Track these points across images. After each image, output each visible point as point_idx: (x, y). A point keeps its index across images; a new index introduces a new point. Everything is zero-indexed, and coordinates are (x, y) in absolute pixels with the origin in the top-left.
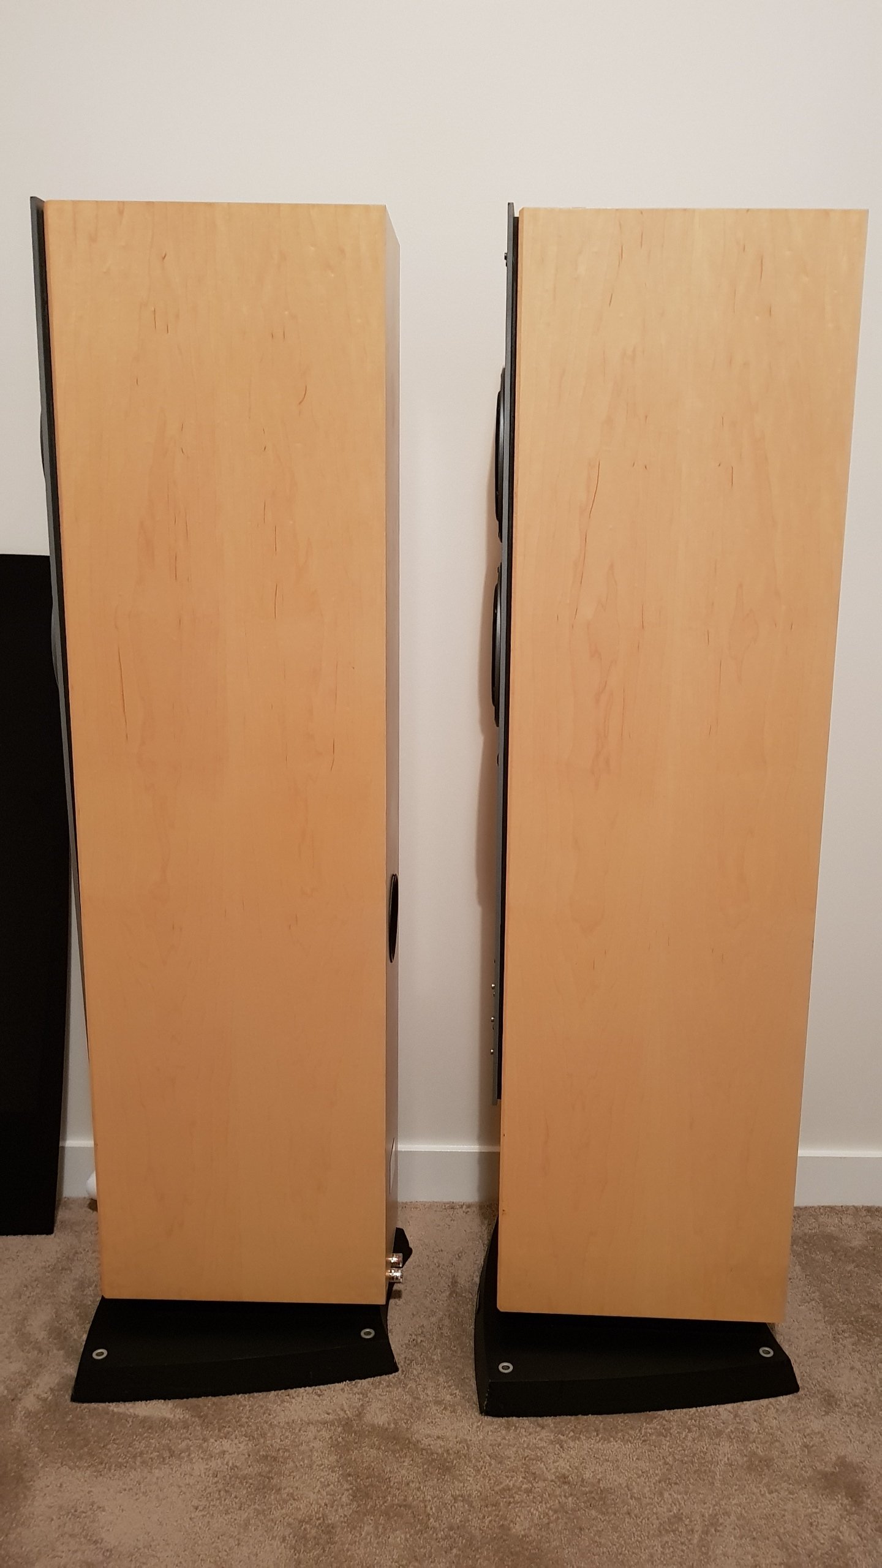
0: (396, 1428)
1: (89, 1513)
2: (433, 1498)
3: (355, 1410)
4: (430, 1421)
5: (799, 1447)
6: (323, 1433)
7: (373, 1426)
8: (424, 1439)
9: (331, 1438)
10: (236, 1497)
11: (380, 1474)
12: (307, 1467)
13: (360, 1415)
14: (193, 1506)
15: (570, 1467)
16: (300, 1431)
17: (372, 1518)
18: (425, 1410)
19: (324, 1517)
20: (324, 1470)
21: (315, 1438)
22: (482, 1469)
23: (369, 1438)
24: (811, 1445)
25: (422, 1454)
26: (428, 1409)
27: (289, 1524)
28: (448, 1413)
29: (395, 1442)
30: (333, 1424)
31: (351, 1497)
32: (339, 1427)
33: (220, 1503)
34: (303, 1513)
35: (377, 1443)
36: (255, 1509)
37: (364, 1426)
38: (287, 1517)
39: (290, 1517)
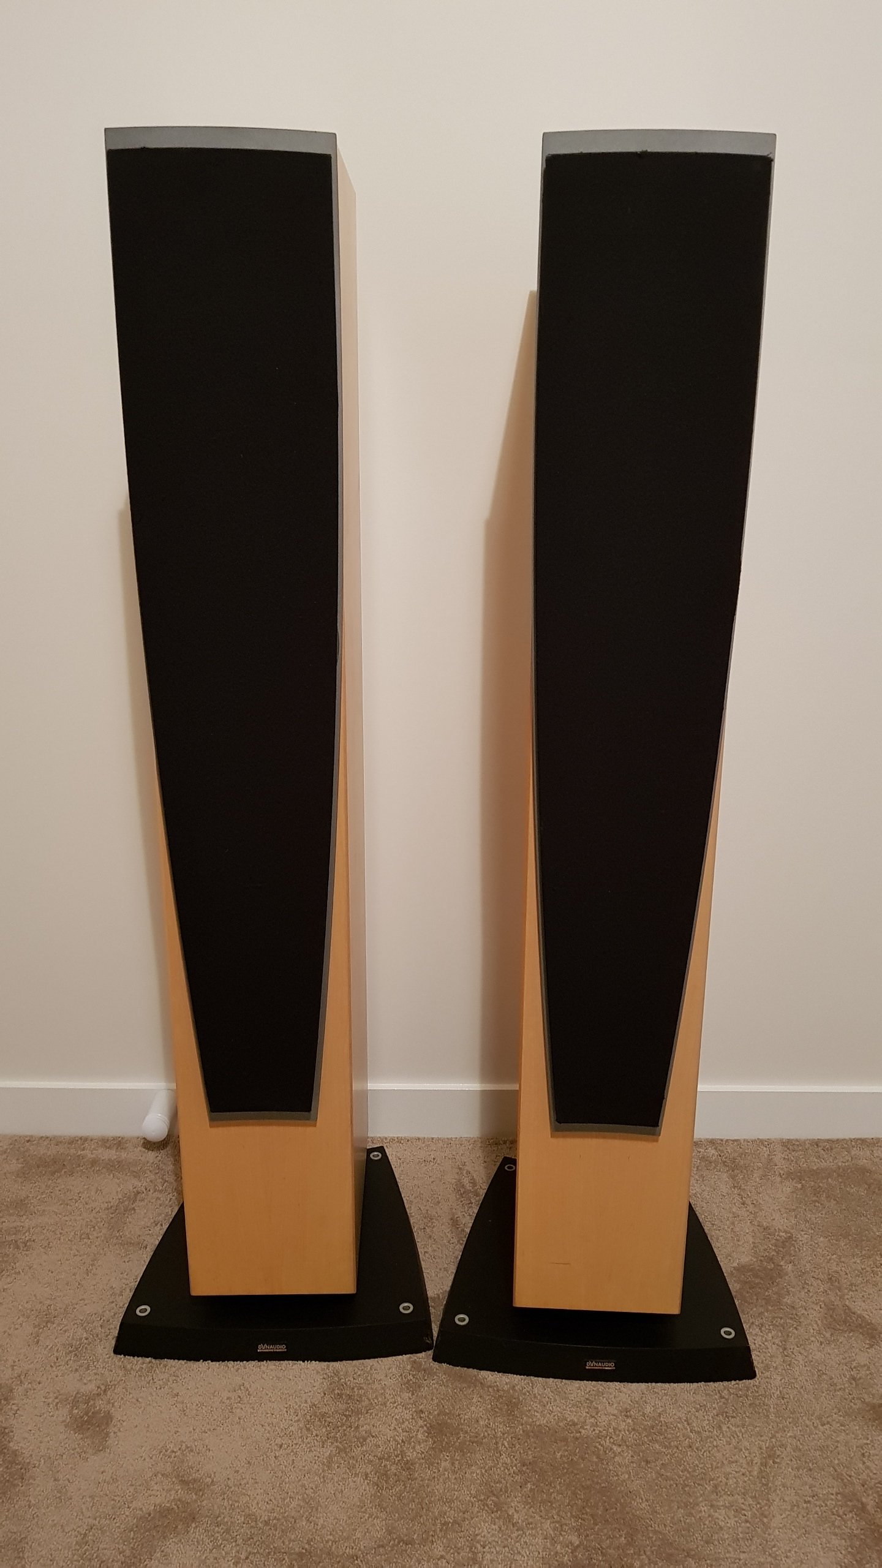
5: (847, 1379)
19: (403, 1453)
20: (398, 1407)
22: (547, 1404)
24: (858, 1377)
25: (488, 1391)
27: (370, 1462)
31: (426, 1434)
33: (303, 1441)
34: (382, 1451)
36: (337, 1447)
38: (368, 1455)
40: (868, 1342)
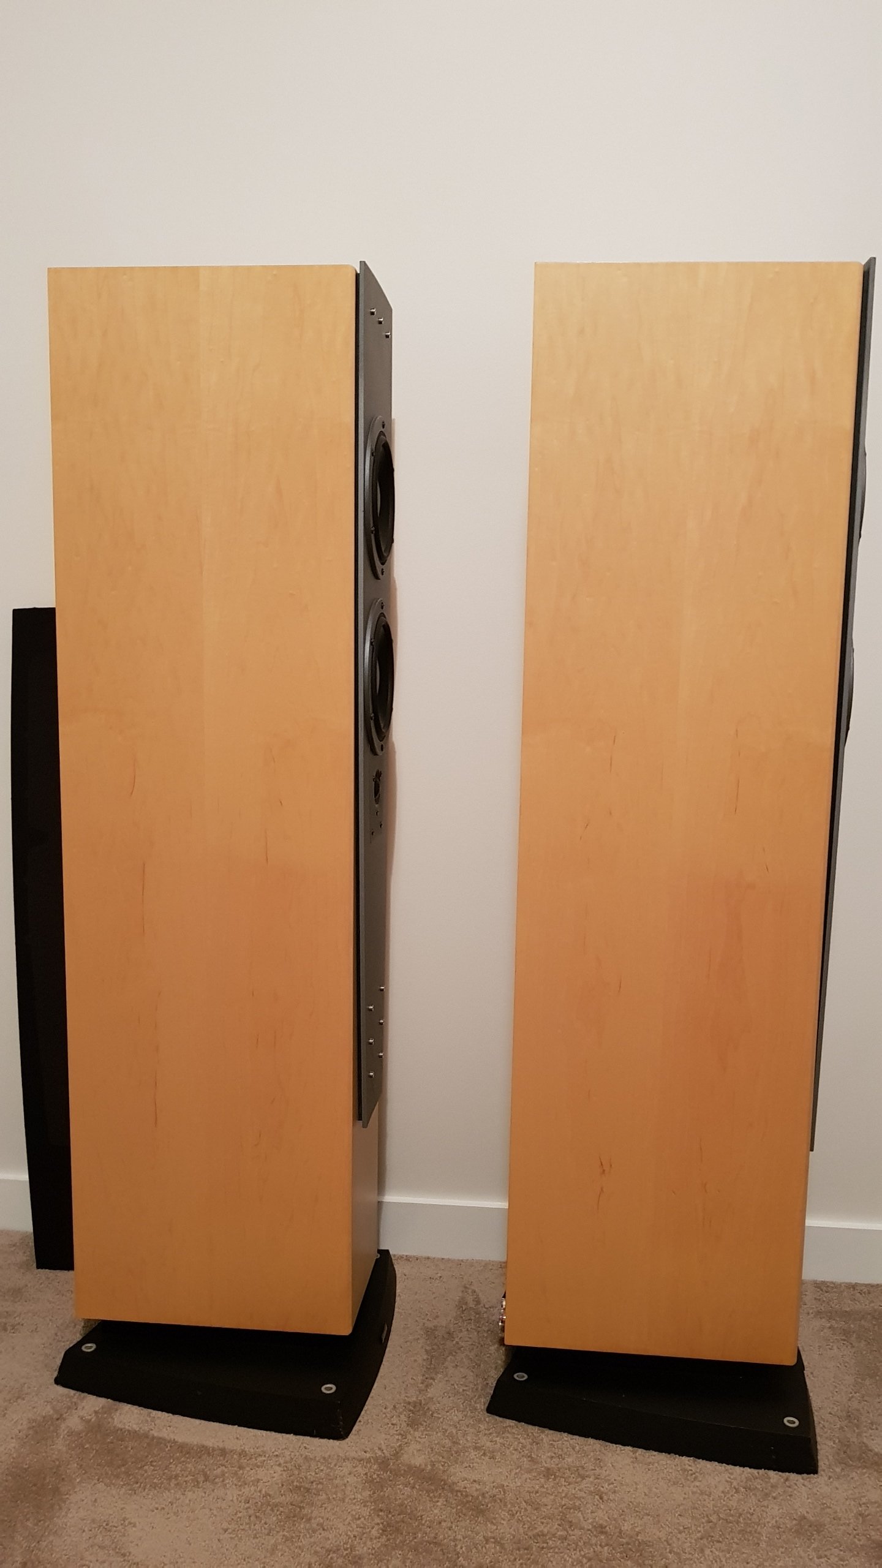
0: (432, 1470)
1: (120, 1527)
2: (464, 1538)
3: (392, 1450)
4: (467, 1465)
5: (853, 1515)
6: (359, 1469)
7: (410, 1467)
8: (460, 1481)
9: (366, 1474)
10: (266, 1523)
11: (412, 1512)
12: (339, 1500)
13: (397, 1455)
14: (222, 1529)
15: (609, 1518)
16: (335, 1465)
17: (400, 1552)
18: (464, 1455)
19: (352, 1548)
20: (357, 1503)
21: (350, 1474)
22: (517, 1513)
23: (404, 1477)
24: (866, 1513)
25: (457, 1495)
26: (467, 1454)
27: (316, 1552)
28: (487, 1458)
29: (430, 1483)
30: (369, 1461)
31: (381, 1531)
32: (375, 1464)
33: (250, 1527)
34: (331, 1543)
35: (412, 1482)
36: (284, 1535)
37: (400, 1465)
38: (315, 1546)
39: (317, 1545)
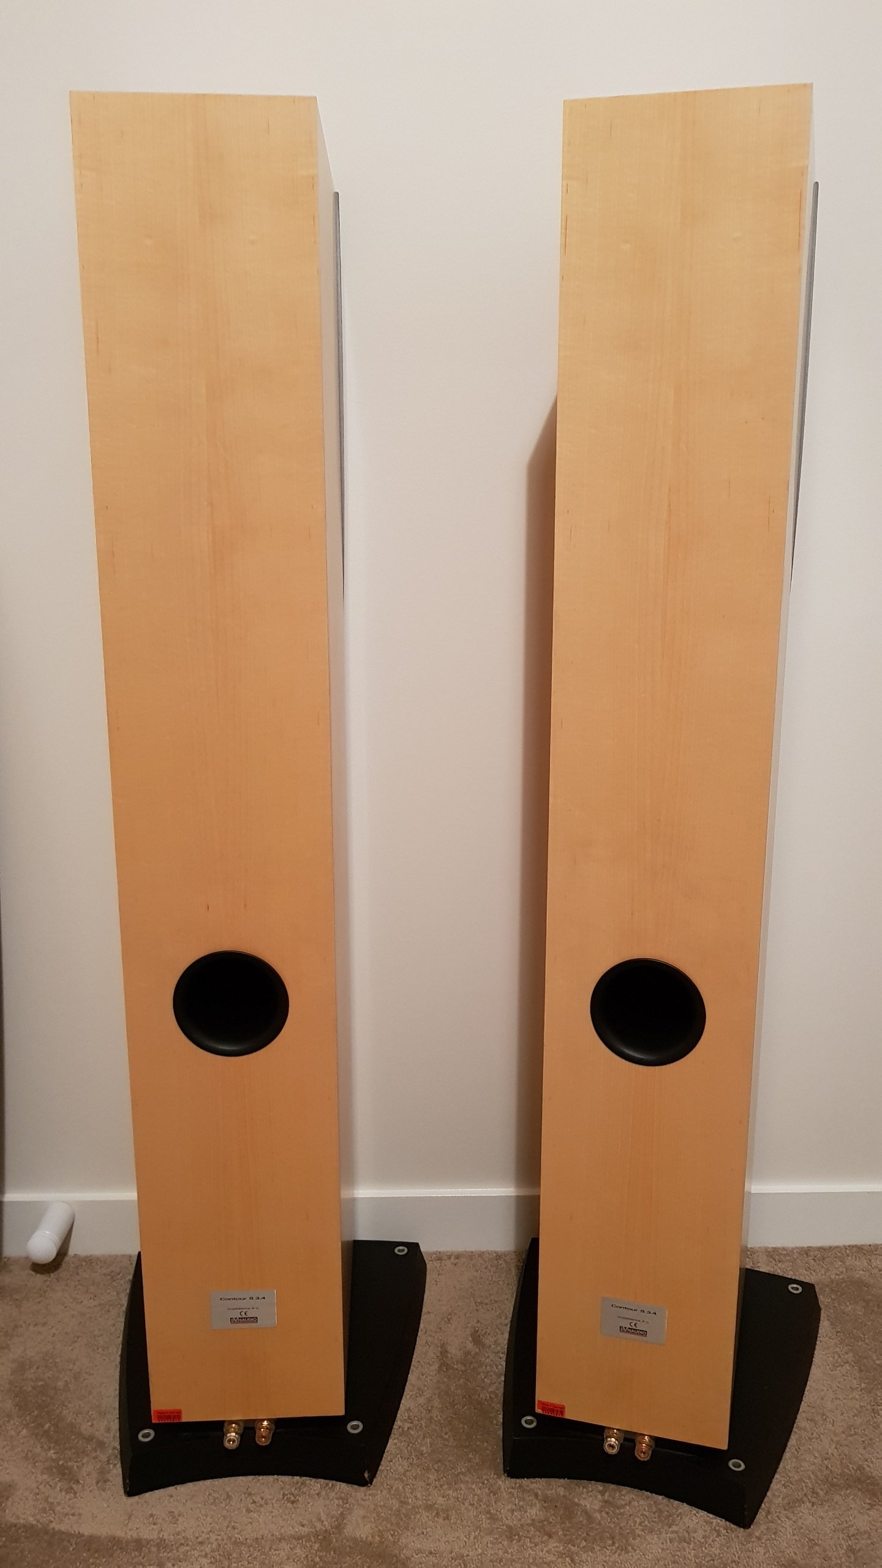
0: (381, 1542)
3: (334, 1520)
4: (420, 1532)
6: (298, 1551)
7: (355, 1540)
8: (414, 1555)
9: (307, 1556)
13: (339, 1527)
16: (270, 1549)
18: (415, 1518)
21: (288, 1559)
23: (350, 1557)
26: (418, 1516)
28: (441, 1520)
29: (380, 1561)
30: (307, 1538)
32: (315, 1542)
35: (359, 1563)
37: (344, 1541)
40: (868, 1501)
